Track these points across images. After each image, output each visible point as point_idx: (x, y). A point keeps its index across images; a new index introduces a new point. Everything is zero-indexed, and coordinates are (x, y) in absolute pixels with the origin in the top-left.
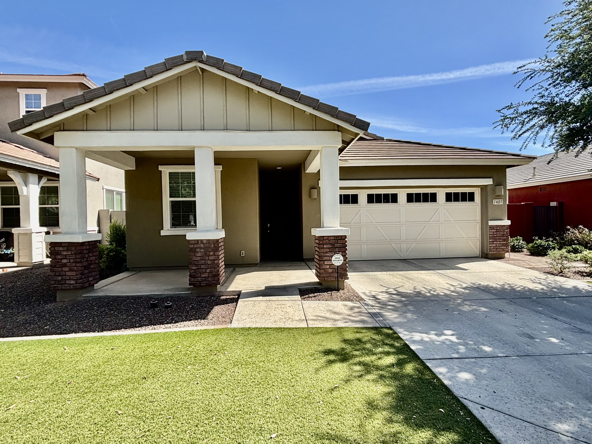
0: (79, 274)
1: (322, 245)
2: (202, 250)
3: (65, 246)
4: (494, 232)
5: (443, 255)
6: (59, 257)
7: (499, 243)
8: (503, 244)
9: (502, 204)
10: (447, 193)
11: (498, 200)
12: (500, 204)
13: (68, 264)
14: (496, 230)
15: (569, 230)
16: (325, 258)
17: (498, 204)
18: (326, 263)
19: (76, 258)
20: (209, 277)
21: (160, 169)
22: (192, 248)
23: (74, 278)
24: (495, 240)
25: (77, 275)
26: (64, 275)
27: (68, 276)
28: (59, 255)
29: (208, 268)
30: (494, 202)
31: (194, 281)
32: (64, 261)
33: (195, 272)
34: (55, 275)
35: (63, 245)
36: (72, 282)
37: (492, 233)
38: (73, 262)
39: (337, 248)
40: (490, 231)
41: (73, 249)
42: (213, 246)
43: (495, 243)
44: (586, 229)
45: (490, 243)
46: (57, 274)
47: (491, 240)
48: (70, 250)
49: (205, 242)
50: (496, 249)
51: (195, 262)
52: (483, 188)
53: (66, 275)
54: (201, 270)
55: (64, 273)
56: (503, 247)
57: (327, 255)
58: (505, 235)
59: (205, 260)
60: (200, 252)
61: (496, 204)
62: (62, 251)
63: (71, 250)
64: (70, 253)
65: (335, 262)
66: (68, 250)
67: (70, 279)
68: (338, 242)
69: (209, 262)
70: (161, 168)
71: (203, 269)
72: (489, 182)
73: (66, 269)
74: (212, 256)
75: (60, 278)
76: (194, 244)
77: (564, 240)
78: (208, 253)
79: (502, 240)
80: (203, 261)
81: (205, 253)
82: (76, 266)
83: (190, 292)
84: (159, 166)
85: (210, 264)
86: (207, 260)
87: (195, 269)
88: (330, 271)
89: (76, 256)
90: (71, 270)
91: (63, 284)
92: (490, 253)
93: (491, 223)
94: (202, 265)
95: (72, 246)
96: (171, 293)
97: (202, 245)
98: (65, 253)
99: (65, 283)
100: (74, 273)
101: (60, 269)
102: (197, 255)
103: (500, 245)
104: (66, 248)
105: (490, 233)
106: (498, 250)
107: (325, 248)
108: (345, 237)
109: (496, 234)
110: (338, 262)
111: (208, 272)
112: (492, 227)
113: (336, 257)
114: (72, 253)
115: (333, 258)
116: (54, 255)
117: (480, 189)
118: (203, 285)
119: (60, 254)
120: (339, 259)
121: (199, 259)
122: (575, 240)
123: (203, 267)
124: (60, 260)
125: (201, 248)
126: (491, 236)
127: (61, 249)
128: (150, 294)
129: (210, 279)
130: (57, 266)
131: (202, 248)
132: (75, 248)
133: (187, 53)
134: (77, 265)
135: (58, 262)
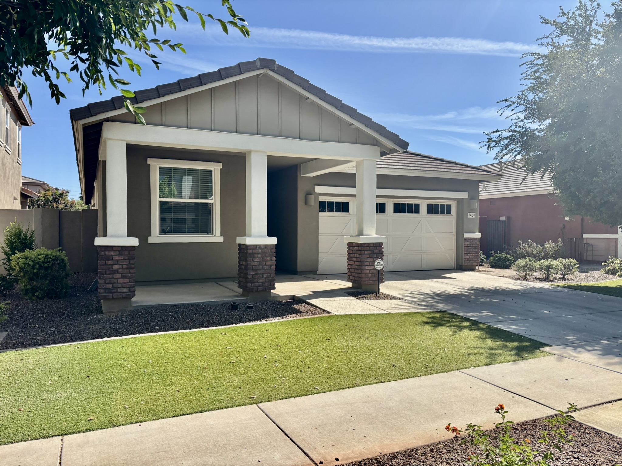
0: (132, 281)
1: (364, 251)
2: (260, 256)
3: (117, 251)
4: (468, 244)
5: (424, 267)
6: (110, 262)
7: (472, 255)
8: (475, 256)
9: (475, 217)
10: (428, 205)
11: (472, 213)
12: (473, 217)
13: (120, 270)
14: (470, 242)
15: (519, 244)
16: (366, 263)
17: (472, 217)
18: (367, 267)
19: (129, 264)
20: (265, 282)
21: (148, 163)
22: (251, 253)
23: (128, 286)
24: (469, 252)
25: (131, 282)
26: (115, 283)
27: (120, 283)
28: (109, 260)
29: (265, 273)
30: (469, 215)
31: (252, 287)
32: (116, 267)
33: (253, 278)
34: (105, 283)
35: (114, 249)
36: (125, 290)
37: (467, 245)
38: (127, 268)
39: (375, 254)
40: (465, 243)
41: (126, 254)
42: (270, 251)
43: (469, 255)
44: (534, 243)
45: (465, 255)
46: (107, 282)
47: (465, 252)
48: (122, 255)
49: (263, 247)
50: (470, 261)
51: (253, 267)
52: (459, 201)
53: (118, 283)
54: (258, 275)
55: (115, 281)
56: (475, 259)
57: (368, 260)
58: (476, 248)
59: (262, 265)
60: (258, 257)
61: (470, 217)
62: (114, 255)
63: (124, 255)
64: (123, 258)
65: (377, 266)
66: (120, 255)
67: (122, 287)
68: (376, 248)
69: (266, 267)
70: (150, 161)
71: (260, 274)
72: (464, 195)
73: (117, 276)
74: (269, 261)
75: (111, 286)
76: (253, 249)
77: (516, 253)
78: (265, 258)
79: (474, 252)
80: (261, 267)
81: (262, 259)
82: (130, 273)
83: (245, 298)
84: (148, 159)
85: (267, 269)
86: (264, 265)
87: (252, 274)
88: (370, 275)
89: (129, 262)
90: (123, 277)
91: (114, 292)
92: (465, 264)
93: (466, 236)
94: (260, 270)
95: (126, 250)
96: (227, 299)
97: (260, 250)
98: (117, 258)
99: (117, 292)
100: (127, 280)
101: (111, 276)
102: (256, 260)
103: (473, 257)
104: (118, 252)
105: (465, 245)
106: (471, 262)
107: (366, 254)
108: (382, 244)
109: (470, 247)
110: (380, 266)
111: (265, 277)
112: (467, 240)
113: (378, 262)
114: (125, 258)
115: (376, 263)
116: (104, 260)
117: (456, 202)
118: (260, 290)
119: (112, 259)
120: (380, 264)
121: (256, 264)
122: (525, 253)
123: (260, 272)
124: (111, 266)
125: (258, 253)
126: (466, 248)
127: (112, 253)
128: (205, 301)
129: (266, 284)
130: (108, 273)
131: (260, 253)
132: (129, 253)
133: (261, 60)
134: (132, 271)
135: (109, 268)
